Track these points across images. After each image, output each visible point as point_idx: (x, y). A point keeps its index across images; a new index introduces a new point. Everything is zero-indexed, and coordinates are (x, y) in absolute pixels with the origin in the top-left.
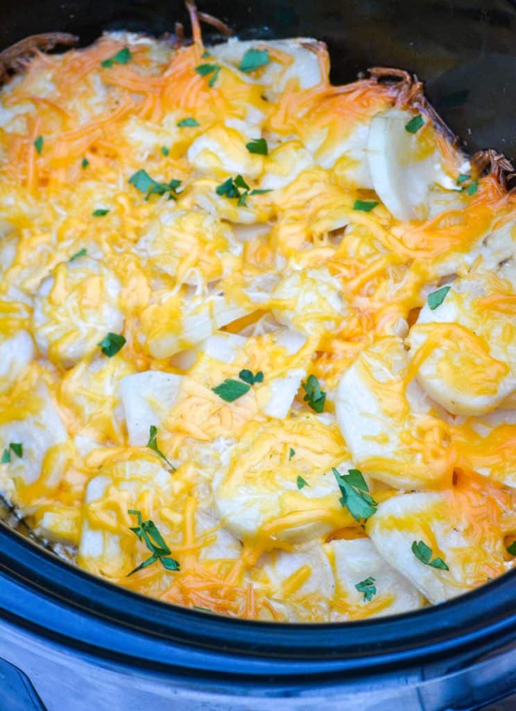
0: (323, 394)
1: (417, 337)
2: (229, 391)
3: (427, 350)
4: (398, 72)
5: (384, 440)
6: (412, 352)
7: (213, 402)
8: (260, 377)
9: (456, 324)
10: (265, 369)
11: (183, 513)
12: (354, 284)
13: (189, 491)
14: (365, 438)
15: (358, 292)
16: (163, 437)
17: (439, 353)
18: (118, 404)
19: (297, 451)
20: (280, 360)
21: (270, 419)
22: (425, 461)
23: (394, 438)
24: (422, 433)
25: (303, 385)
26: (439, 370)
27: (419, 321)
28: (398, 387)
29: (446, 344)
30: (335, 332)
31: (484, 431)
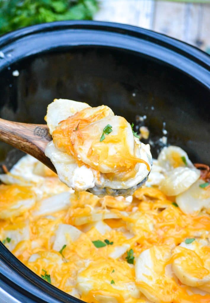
0: (134, 258)
1: (178, 250)
2: (98, 244)
3: (180, 255)
4: (205, 166)
5: (151, 278)
6: (173, 254)
7: (90, 246)
8: (112, 243)
9: (194, 252)
10: (115, 241)
11: (63, 277)
12: (161, 225)
13: (68, 271)
14: (143, 274)
15: (161, 228)
16: (66, 251)
17: (184, 258)
18: (54, 235)
19: (115, 271)
20: (122, 240)
21: (110, 259)
22: (163, 293)
23: (154, 280)
24: (166, 284)
25: (127, 252)
26: (182, 263)
27: (180, 245)
28: (163, 263)
29: (188, 256)
30: (147, 237)
31: (190, 293)
